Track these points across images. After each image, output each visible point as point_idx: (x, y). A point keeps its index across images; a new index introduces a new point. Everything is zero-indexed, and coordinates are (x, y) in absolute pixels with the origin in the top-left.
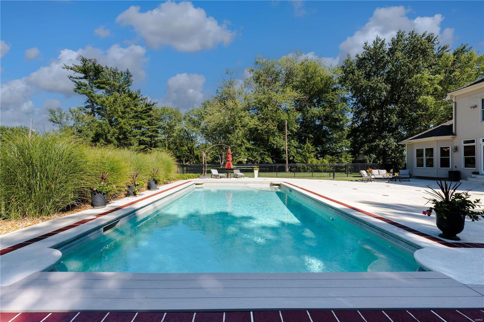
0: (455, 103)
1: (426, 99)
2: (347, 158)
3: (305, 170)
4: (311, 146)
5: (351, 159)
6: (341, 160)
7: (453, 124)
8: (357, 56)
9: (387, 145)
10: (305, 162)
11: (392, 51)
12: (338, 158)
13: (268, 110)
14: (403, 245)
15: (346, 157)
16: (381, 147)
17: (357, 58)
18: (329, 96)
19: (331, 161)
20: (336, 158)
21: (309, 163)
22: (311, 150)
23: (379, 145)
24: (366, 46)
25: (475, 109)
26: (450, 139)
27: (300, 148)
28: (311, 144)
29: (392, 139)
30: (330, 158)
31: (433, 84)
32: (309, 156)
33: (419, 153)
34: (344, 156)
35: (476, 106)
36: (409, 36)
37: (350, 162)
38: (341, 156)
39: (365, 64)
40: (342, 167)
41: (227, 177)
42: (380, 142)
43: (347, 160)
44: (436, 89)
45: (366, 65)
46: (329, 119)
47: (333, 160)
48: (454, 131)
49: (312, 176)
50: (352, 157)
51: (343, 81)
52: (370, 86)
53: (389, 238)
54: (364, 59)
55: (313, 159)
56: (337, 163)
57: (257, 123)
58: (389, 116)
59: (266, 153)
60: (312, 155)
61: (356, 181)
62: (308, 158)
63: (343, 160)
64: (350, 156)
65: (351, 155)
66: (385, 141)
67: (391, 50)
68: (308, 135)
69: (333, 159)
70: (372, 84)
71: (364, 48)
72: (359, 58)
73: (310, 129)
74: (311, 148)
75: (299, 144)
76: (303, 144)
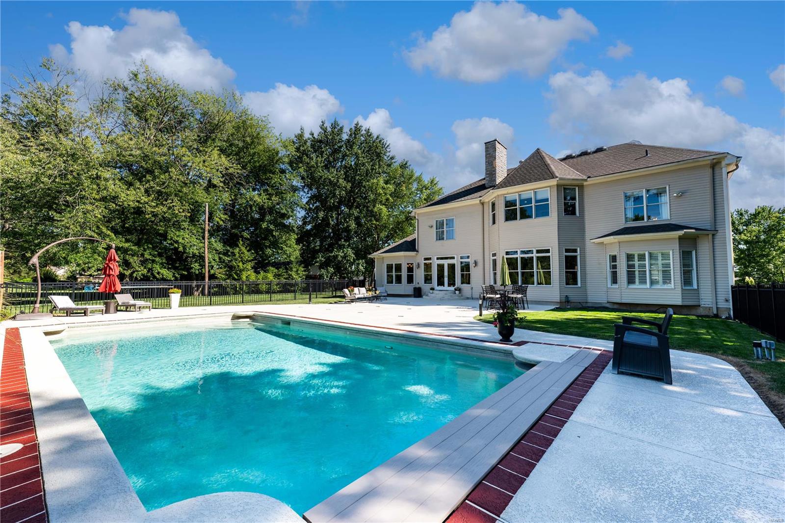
0: (418, 219)
1: (381, 209)
2: (299, 272)
3: (236, 291)
4: (246, 252)
5: (304, 273)
6: (291, 275)
7: (415, 239)
8: (312, 134)
9: (345, 257)
10: (236, 277)
11: (350, 144)
12: (287, 272)
13: (171, 178)
14: (489, 354)
15: (297, 271)
16: (340, 258)
17: (311, 137)
18: (276, 179)
19: (277, 276)
20: (285, 272)
21: (244, 278)
22: (247, 257)
23: (337, 256)
24: (323, 125)
25: (432, 228)
26: (414, 255)
27: (226, 254)
28: (246, 248)
29: (350, 249)
30: (274, 271)
31: (386, 194)
32: (243, 267)
33: (389, 268)
34: (295, 270)
35: (432, 226)
36: (365, 132)
37: (303, 278)
38: (291, 270)
39: (322, 148)
40: (292, 285)
41: (107, 311)
42: (339, 252)
43: (298, 275)
44: (387, 199)
45: (323, 150)
46: (274, 213)
47: (279, 275)
48: (416, 248)
49: (271, 300)
50: (305, 271)
51: (294, 163)
52: (330, 179)
53: (474, 352)
54: (321, 141)
55: (249, 273)
56: (285, 279)
57: (144, 199)
58: (347, 221)
59: (157, 259)
60: (249, 266)
61: (336, 303)
62: (241, 271)
63: (293, 274)
64: (303, 269)
65: (303, 267)
66: (343, 252)
67: (348, 141)
68: (240, 233)
69: (279, 273)
70: (332, 177)
71: (321, 128)
72: (314, 138)
73: (244, 223)
74: (248, 255)
75: (224, 246)
76: (231, 247)
